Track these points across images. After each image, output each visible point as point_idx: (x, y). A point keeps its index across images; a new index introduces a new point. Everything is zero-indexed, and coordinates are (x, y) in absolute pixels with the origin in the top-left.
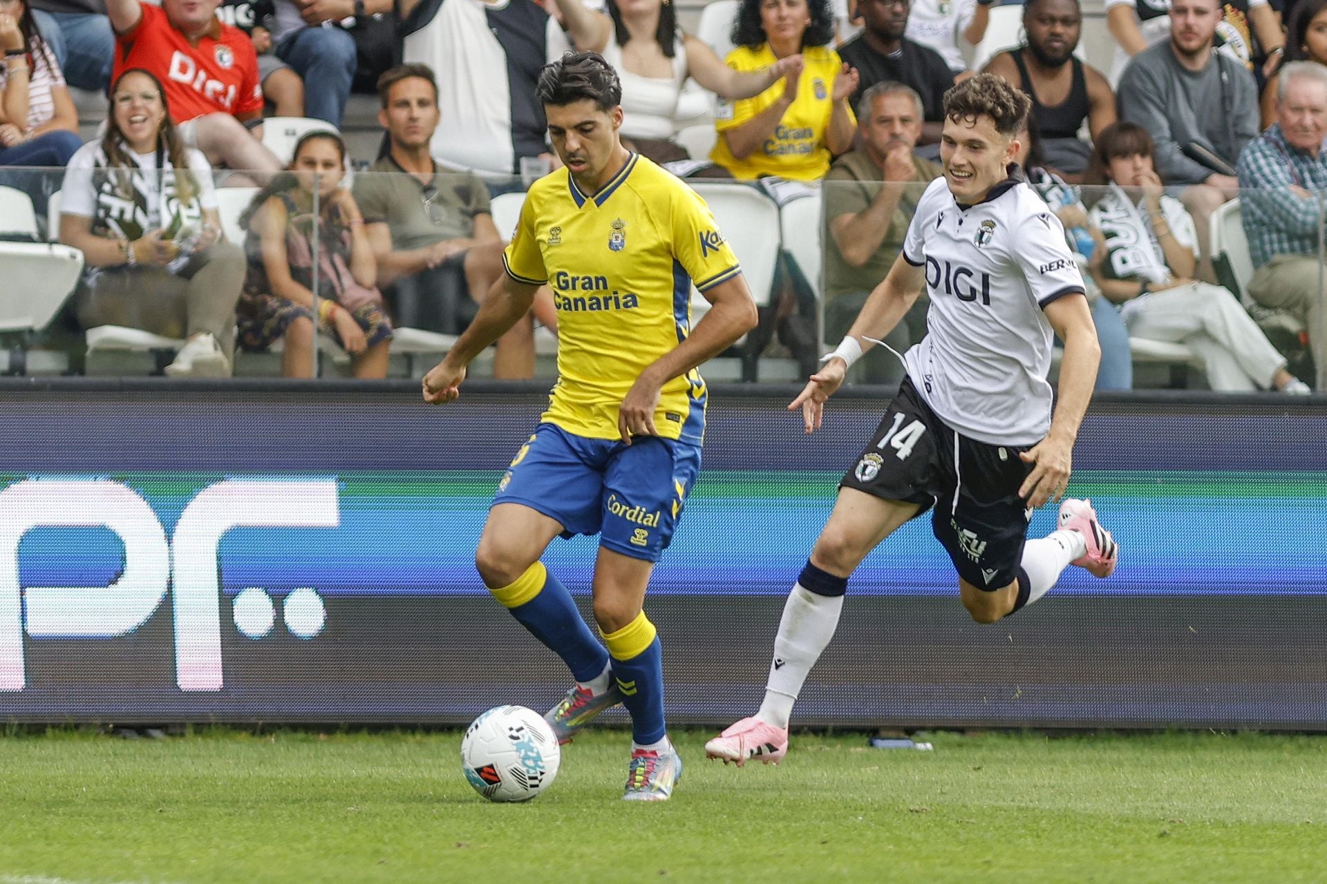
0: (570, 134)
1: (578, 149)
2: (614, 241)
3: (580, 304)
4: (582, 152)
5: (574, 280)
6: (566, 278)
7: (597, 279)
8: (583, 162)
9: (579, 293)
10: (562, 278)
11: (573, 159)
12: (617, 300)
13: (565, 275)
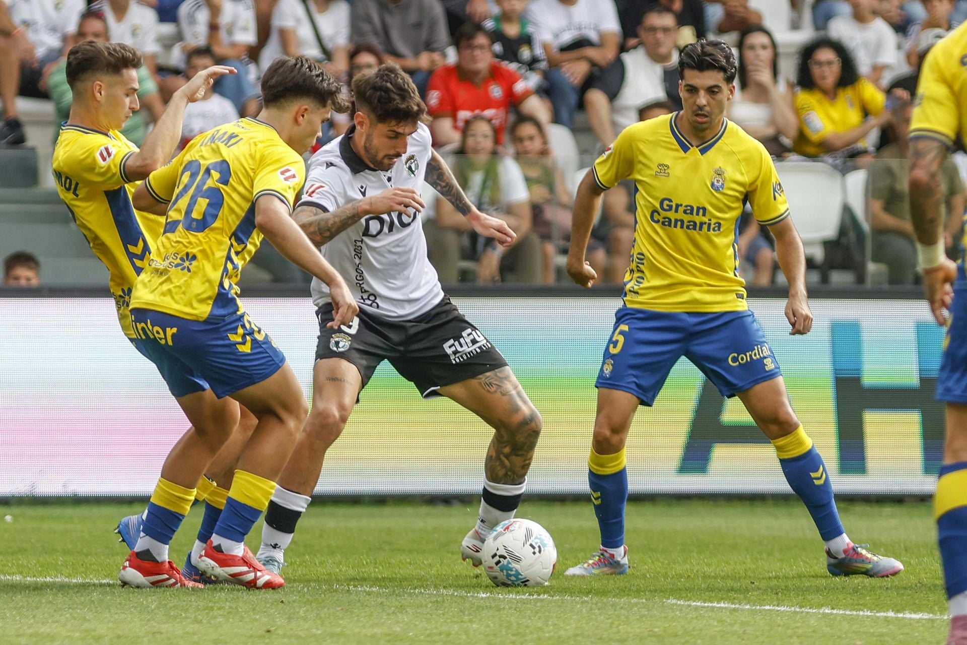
0: (702, 93)
1: (705, 106)
2: (716, 183)
3: (679, 223)
4: (707, 108)
5: (678, 206)
6: (671, 203)
7: (698, 208)
8: (706, 116)
9: (680, 215)
10: (666, 202)
11: (700, 112)
12: (709, 225)
13: (670, 201)
